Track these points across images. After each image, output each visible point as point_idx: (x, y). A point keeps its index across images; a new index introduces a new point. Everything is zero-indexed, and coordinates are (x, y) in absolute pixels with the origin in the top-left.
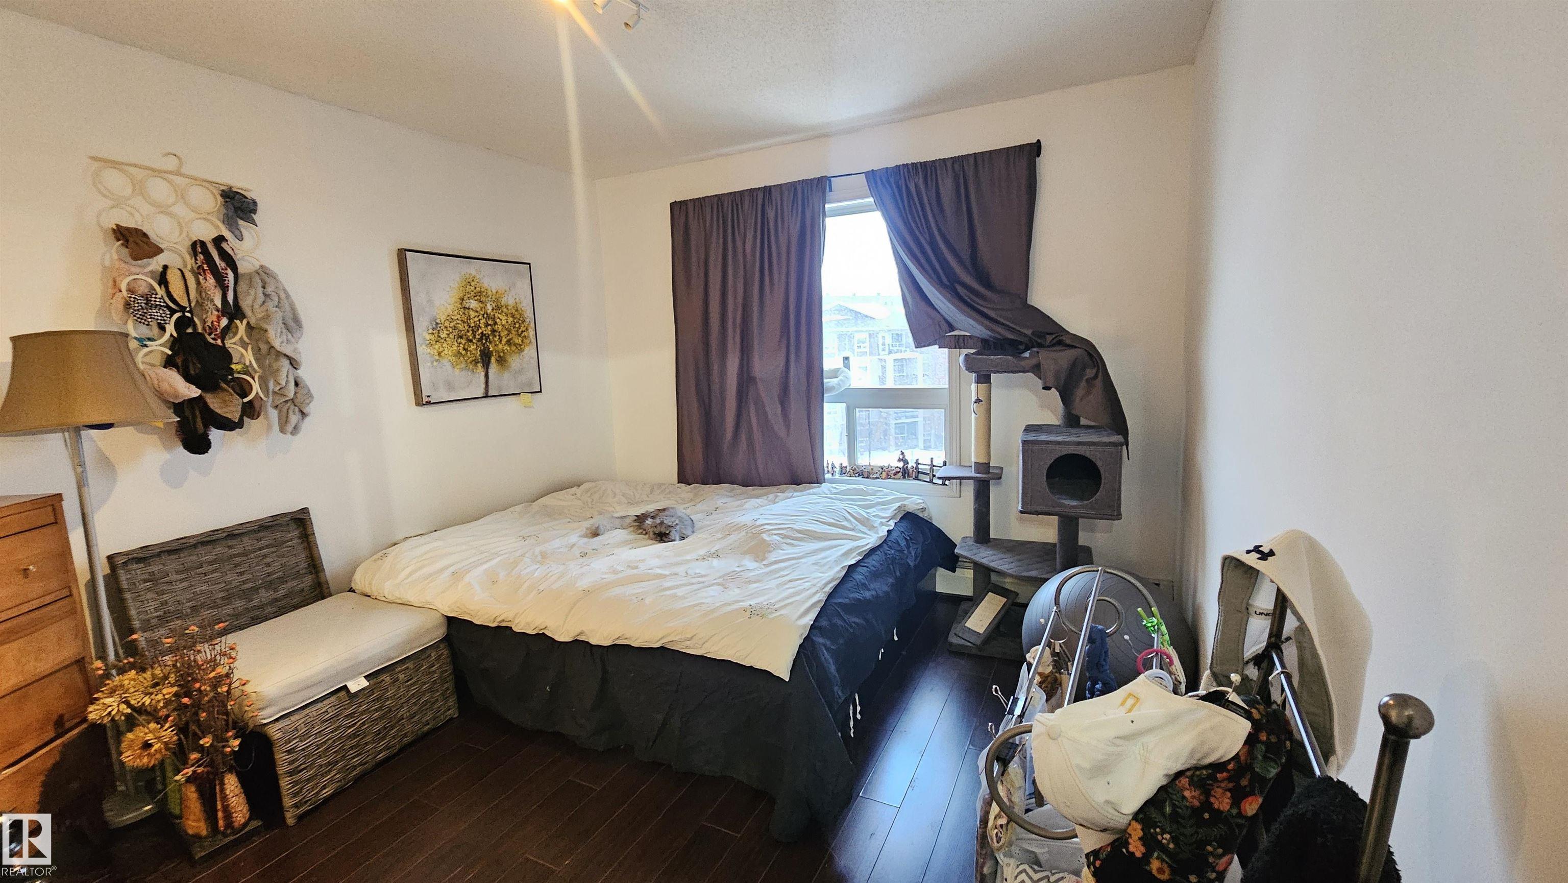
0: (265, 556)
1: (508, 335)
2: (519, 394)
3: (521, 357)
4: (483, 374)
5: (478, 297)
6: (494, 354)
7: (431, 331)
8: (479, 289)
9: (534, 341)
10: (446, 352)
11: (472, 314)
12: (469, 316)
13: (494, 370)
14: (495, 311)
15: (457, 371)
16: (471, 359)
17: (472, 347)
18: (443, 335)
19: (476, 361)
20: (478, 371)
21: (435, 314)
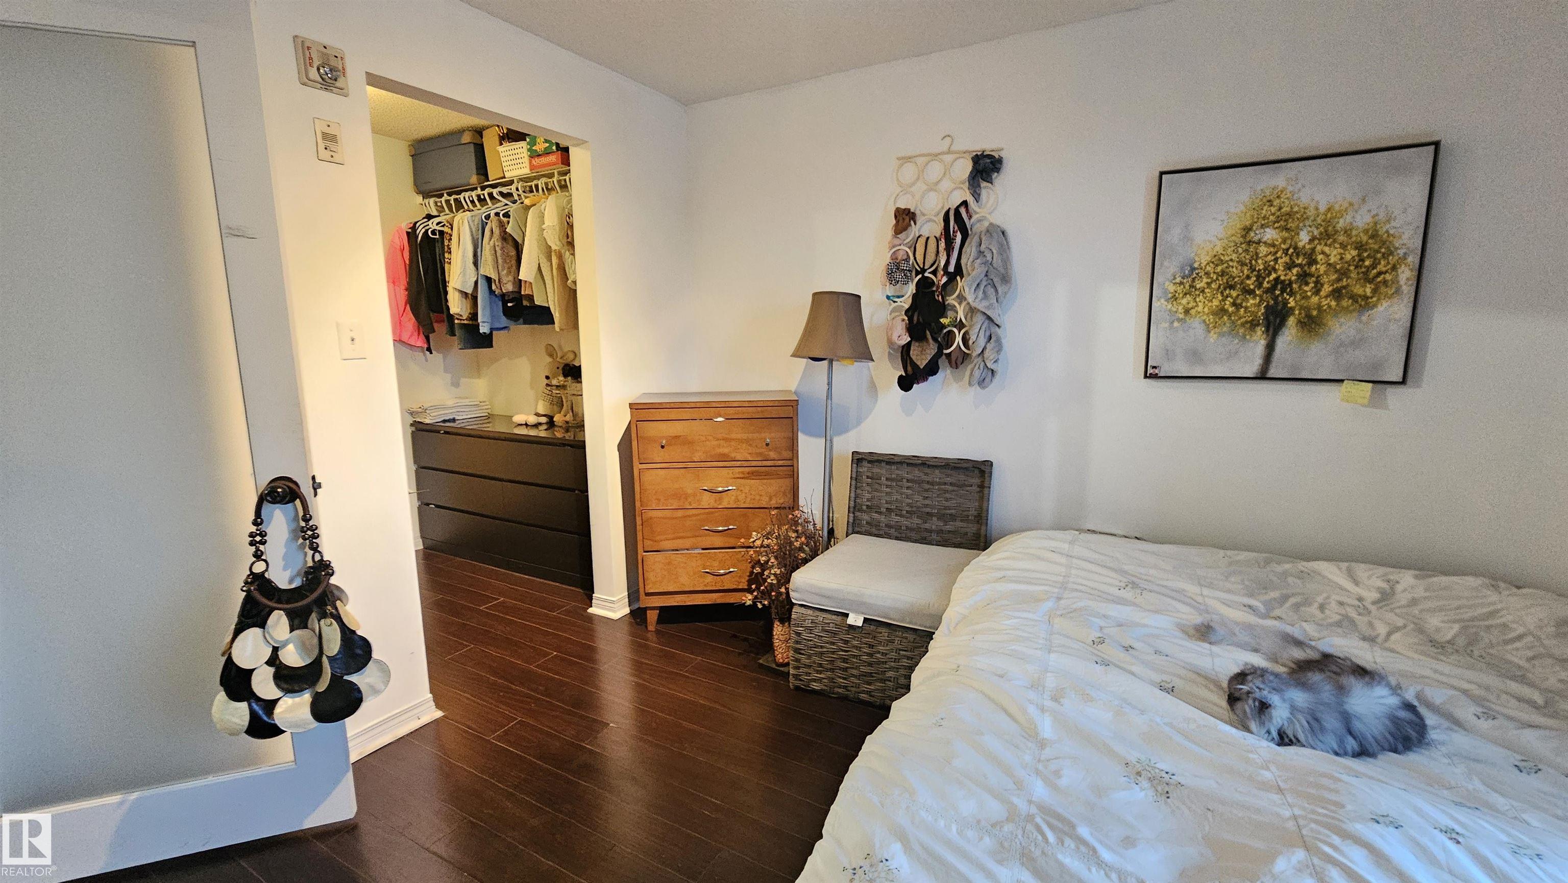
0: (946, 491)
1: (1339, 280)
2: (1342, 381)
3: (1364, 318)
4: (1263, 342)
5: (1282, 223)
6: (1297, 312)
7: (1178, 280)
8: (1288, 209)
9: (1408, 290)
10: (1200, 309)
11: (1263, 250)
12: (1257, 254)
13: (1290, 338)
14: (1316, 242)
15: (1213, 337)
16: (1243, 320)
17: (1252, 301)
18: (1199, 285)
19: (1254, 323)
20: (1255, 338)
21: (1193, 254)
